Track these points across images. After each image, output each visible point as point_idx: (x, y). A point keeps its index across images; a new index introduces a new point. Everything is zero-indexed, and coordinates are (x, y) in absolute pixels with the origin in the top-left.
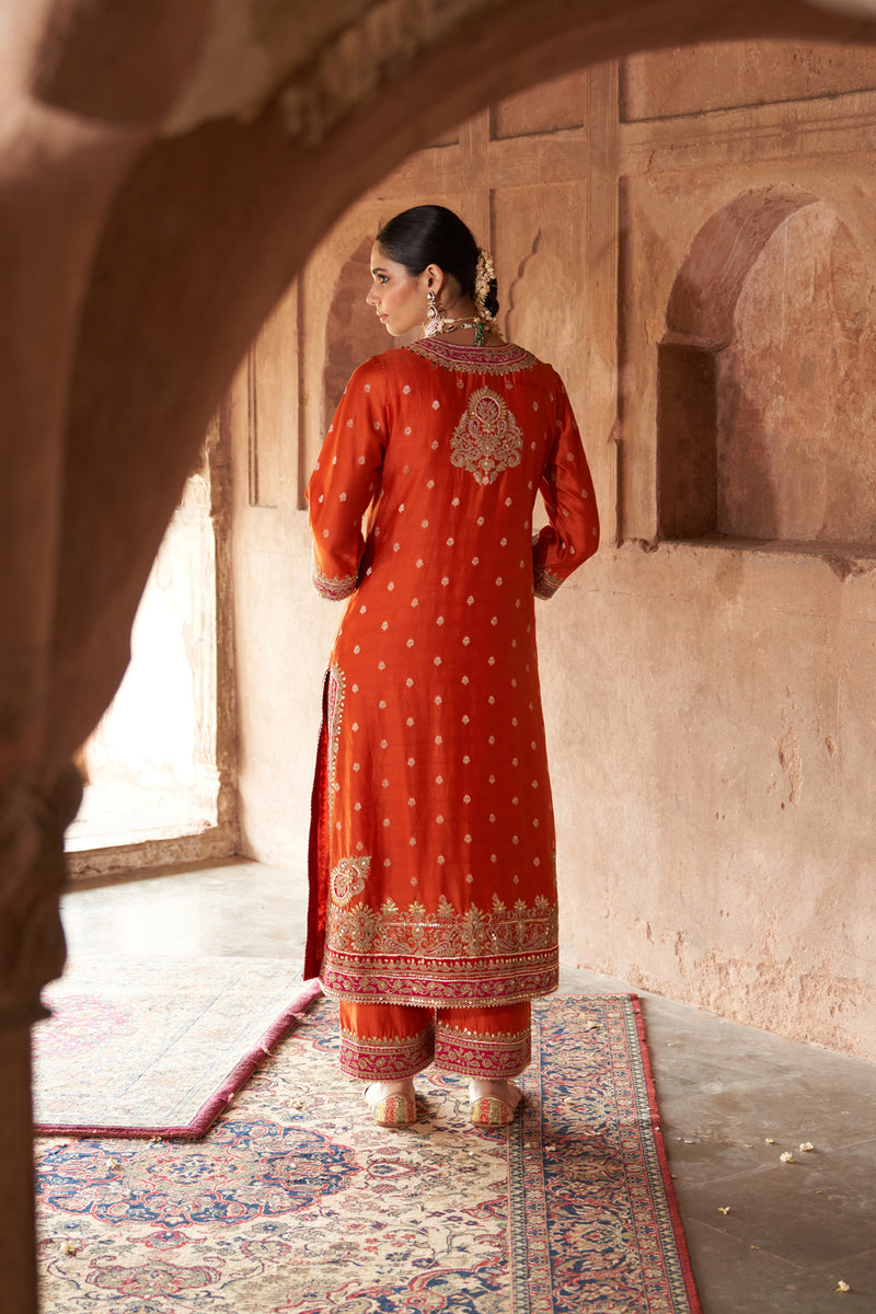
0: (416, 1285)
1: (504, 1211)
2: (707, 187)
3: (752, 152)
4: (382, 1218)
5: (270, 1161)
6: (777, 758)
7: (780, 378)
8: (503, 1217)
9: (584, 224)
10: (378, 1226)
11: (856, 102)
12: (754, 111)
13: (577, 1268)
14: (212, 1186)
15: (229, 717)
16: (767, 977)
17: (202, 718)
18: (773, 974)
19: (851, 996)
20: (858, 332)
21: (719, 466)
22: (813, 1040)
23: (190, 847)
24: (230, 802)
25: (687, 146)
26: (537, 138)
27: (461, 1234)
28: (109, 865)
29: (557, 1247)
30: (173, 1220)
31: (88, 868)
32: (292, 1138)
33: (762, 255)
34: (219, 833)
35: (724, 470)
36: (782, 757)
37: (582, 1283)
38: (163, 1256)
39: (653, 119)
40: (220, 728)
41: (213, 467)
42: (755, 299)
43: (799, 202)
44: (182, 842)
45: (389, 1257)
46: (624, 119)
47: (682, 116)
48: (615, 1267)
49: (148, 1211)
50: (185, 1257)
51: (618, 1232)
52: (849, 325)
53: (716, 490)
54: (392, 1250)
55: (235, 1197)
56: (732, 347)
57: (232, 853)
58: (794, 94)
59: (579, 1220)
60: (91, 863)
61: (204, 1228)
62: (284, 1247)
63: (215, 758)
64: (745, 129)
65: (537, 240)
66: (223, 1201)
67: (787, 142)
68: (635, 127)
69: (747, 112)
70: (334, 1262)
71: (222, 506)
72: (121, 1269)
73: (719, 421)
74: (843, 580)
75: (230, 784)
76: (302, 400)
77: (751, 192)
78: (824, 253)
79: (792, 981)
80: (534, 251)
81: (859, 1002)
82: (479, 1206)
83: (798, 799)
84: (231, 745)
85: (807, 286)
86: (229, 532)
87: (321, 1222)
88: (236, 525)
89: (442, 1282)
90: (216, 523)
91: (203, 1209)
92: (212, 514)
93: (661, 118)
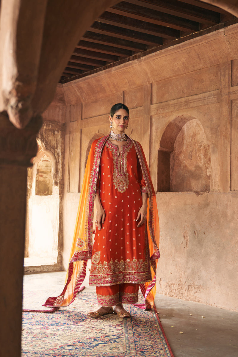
0: (102, 337)
1: (122, 326)
2: (169, 116)
3: (179, 108)
4: (94, 326)
5: (68, 317)
6: (183, 237)
7: (184, 157)
8: (122, 327)
9: (142, 126)
10: (93, 327)
11: (201, 96)
12: (179, 99)
13: (140, 335)
14: (55, 320)
15: (61, 239)
16: (180, 287)
17: (55, 240)
18: (182, 286)
19: (199, 289)
20: (201, 146)
21: (170, 177)
22: (190, 300)
23: (51, 268)
24: (60, 258)
25: (165, 108)
26: (133, 109)
27: (112, 329)
28: (33, 270)
29: (135, 332)
30: (46, 325)
31: (28, 270)
32: (74, 313)
33: (180, 131)
34: (58, 265)
35: (171, 178)
36: (184, 237)
37: (141, 338)
38: (44, 331)
39: (158, 103)
40: (59, 241)
41: (60, 185)
42: (179, 141)
43: (189, 119)
44: (49, 266)
45: (96, 332)
46: (151, 104)
47: (164, 102)
48: (148, 335)
49: (40, 324)
50: (49, 331)
51: (148, 329)
52: (199, 145)
53: (170, 183)
54: (97, 331)
55: (60, 322)
56: (174, 152)
57: (60, 270)
58: (188, 95)
59: (139, 327)
60: (29, 269)
61: (53, 327)
62: (72, 330)
63: (57, 248)
64: (177, 103)
65: (132, 131)
66: (58, 323)
67: (187, 105)
68: (154, 105)
69: (178, 100)
70: (83, 333)
71: (61, 193)
72: (34, 333)
73: (171, 167)
74: (198, 196)
75: (60, 254)
76: (80, 169)
77: (179, 116)
78: (194, 130)
79: (186, 287)
80: (132, 133)
81: (201, 290)
82: (116, 325)
83: (188, 245)
84: (61, 245)
85: (190, 138)
86: (63, 199)
87: (80, 327)
88: (64, 197)
89: (108, 337)
90: (60, 197)
91: (53, 324)
92: (59, 194)
93: (159, 103)
